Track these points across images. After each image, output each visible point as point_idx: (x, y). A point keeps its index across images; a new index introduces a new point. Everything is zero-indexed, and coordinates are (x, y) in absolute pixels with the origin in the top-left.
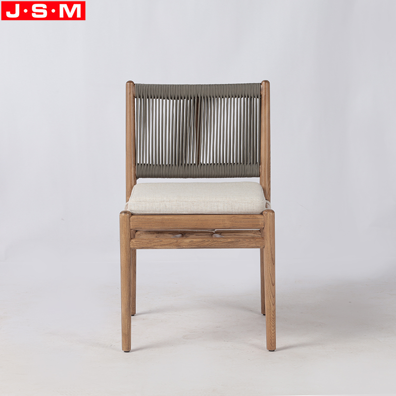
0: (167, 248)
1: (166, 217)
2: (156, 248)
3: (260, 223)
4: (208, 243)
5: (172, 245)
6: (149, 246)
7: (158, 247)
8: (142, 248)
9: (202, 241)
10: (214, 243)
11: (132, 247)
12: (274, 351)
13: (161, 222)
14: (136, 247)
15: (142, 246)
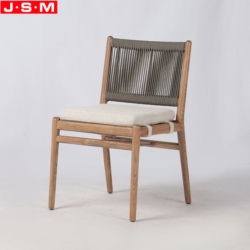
0: (77, 144)
1: (77, 123)
2: (70, 143)
3: (130, 133)
4: (99, 143)
5: (79, 142)
6: (66, 141)
7: (72, 143)
8: (63, 142)
9: (96, 142)
10: (103, 143)
11: (57, 141)
12: (134, 221)
13: (74, 126)
14: (59, 141)
15: (62, 141)
